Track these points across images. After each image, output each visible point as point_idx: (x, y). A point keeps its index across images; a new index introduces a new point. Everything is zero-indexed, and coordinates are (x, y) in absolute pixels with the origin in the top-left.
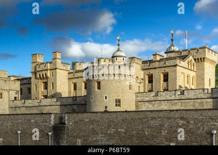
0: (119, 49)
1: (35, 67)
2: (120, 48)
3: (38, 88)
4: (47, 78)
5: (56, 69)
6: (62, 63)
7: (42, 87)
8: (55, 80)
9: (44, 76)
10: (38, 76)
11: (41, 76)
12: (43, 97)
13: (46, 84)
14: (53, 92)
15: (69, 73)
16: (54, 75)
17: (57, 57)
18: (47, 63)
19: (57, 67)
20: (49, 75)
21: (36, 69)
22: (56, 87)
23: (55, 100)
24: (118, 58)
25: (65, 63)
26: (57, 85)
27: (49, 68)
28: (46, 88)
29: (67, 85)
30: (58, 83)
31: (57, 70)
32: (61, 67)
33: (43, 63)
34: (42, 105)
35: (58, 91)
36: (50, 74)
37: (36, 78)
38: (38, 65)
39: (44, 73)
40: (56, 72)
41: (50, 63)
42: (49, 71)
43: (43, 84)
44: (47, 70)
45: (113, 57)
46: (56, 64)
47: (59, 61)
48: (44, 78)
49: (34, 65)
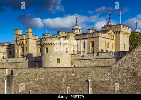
1: (17, 38)
2: (77, 23)
3: (18, 51)
4: (23, 44)
5: (28, 39)
6: (32, 35)
7: (21, 50)
8: (28, 46)
9: (22, 43)
10: (18, 43)
11: (20, 43)
12: (21, 57)
13: (23, 48)
14: (27, 54)
15: (37, 41)
16: (27, 43)
17: (29, 31)
18: (23, 35)
19: (29, 37)
20: (24, 43)
21: (17, 39)
22: (28, 50)
23: (25, 59)
24: (76, 30)
25: (35, 35)
26: (29, 49)
27: (24, 38)
28: (23, 51)
29: (36, 48)
30: (30, 48)
31: (29, 40)
32: (32, 37)
33: (21, 35)
34: (18, 62)
35: (29, 53)
36: (25, 42)
37: (17, 45)
38: (18, 36)
39: (21, 41)
40: (28, 41)
41: (25, 35)
42: (24, 40)
43: (21, 48)
44: (23, 40)
46: (28, 36)
47: (30, 34)
48: (21, 45)
49: (16, 36)
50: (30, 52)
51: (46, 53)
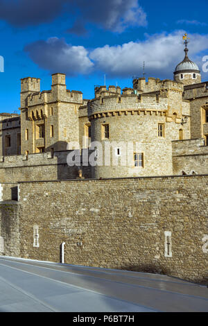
0: (186, 58)
1: (26, 100)
3: (31, 135)
4: (44, 117)
5: (56, 102)
6: (68, 91)
7: (38, 133)
8: (56, 120)
9: (40, 114)
10: (30, 115)
11: (35, 115)
12: (38, 151)
13: (42, 127)
14: (53, 142)
15: (80, 108)
16: (55, 113)
17: (59, 81)
18: (43, 92)
19: (59, 98)
20: (46, 113)
21: (26, 104)
22: (58, 132)
23: (50, 156)
24: (184, 74)
25: (73, 92)
26: (60, 129)
27: (46, 101)
28: (43, 135)
29: (78, 128)
30: (61, 127)
31: (59, 104)
32: (67, 98)
33: (37, 93)
34: (29, 164)
35: (60, 140)
36: (49, 110)
37: (27, 118)
38: (29, 96)
39: (38, 109)
40: (57, 107)
41: (49, 92)
42: (46, 106)
43: (38, 128)
44: (43, 104)
45: (175, 73)
46: (57, 94)
47: (62, 89)
48: (39, 119)
49: (24, 96)
50: (61, 138)
51: (103, 138)
